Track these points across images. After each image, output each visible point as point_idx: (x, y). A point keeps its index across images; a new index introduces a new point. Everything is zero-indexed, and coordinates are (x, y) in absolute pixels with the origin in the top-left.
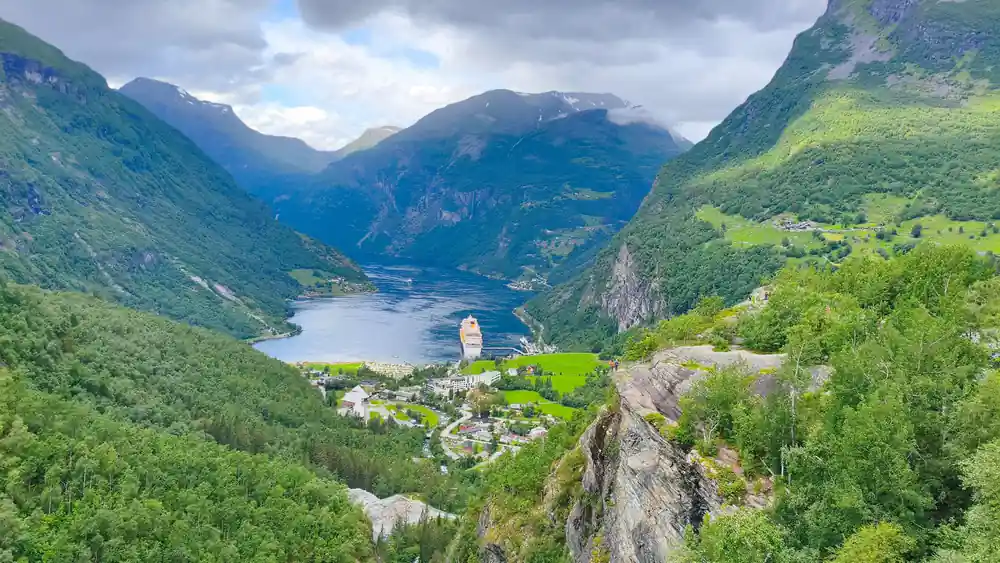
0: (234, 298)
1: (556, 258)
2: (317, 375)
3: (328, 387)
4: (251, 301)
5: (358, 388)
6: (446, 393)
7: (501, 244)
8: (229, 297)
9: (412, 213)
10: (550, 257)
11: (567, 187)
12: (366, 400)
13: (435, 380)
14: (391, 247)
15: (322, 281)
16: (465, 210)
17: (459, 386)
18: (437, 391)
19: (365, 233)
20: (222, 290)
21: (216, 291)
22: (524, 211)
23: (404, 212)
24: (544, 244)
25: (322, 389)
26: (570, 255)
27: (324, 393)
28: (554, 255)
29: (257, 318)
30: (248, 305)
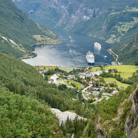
0: (15, 44)
1: (123, 32)
2: (41, 70)
3: (45, 74)
4: (21, 45)
5: (55, 75)
6: (84, 77)
7: (104, 27)
8: (14, 44)
9: (73, 17)
10: (121, 32)
11: (128, 7)
12: (57, 79)
13: (80, 73)
14: (66, 28)
15: (43, 39)
16: (91, 15)
17: (88, 75)
18: (81, 77)
19: (58, 23)
20: (12, 41)
21: (10, 42)
22: (112, 15)
23: (71, 16)
24: (119, 27)
25: (43, 75)
26: (128, 31)
27: (44, 76)
28: (122, 31)
29: (23, 51)
30: (20, 46)
